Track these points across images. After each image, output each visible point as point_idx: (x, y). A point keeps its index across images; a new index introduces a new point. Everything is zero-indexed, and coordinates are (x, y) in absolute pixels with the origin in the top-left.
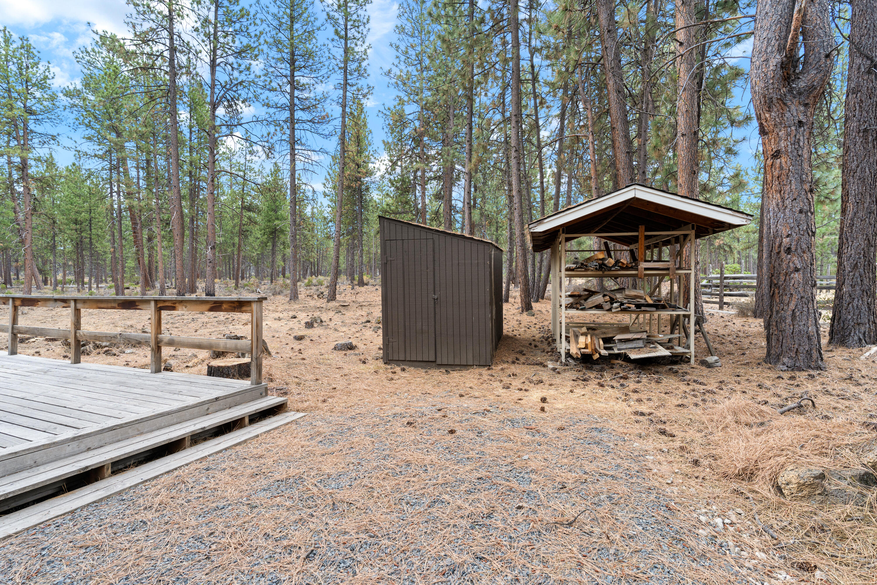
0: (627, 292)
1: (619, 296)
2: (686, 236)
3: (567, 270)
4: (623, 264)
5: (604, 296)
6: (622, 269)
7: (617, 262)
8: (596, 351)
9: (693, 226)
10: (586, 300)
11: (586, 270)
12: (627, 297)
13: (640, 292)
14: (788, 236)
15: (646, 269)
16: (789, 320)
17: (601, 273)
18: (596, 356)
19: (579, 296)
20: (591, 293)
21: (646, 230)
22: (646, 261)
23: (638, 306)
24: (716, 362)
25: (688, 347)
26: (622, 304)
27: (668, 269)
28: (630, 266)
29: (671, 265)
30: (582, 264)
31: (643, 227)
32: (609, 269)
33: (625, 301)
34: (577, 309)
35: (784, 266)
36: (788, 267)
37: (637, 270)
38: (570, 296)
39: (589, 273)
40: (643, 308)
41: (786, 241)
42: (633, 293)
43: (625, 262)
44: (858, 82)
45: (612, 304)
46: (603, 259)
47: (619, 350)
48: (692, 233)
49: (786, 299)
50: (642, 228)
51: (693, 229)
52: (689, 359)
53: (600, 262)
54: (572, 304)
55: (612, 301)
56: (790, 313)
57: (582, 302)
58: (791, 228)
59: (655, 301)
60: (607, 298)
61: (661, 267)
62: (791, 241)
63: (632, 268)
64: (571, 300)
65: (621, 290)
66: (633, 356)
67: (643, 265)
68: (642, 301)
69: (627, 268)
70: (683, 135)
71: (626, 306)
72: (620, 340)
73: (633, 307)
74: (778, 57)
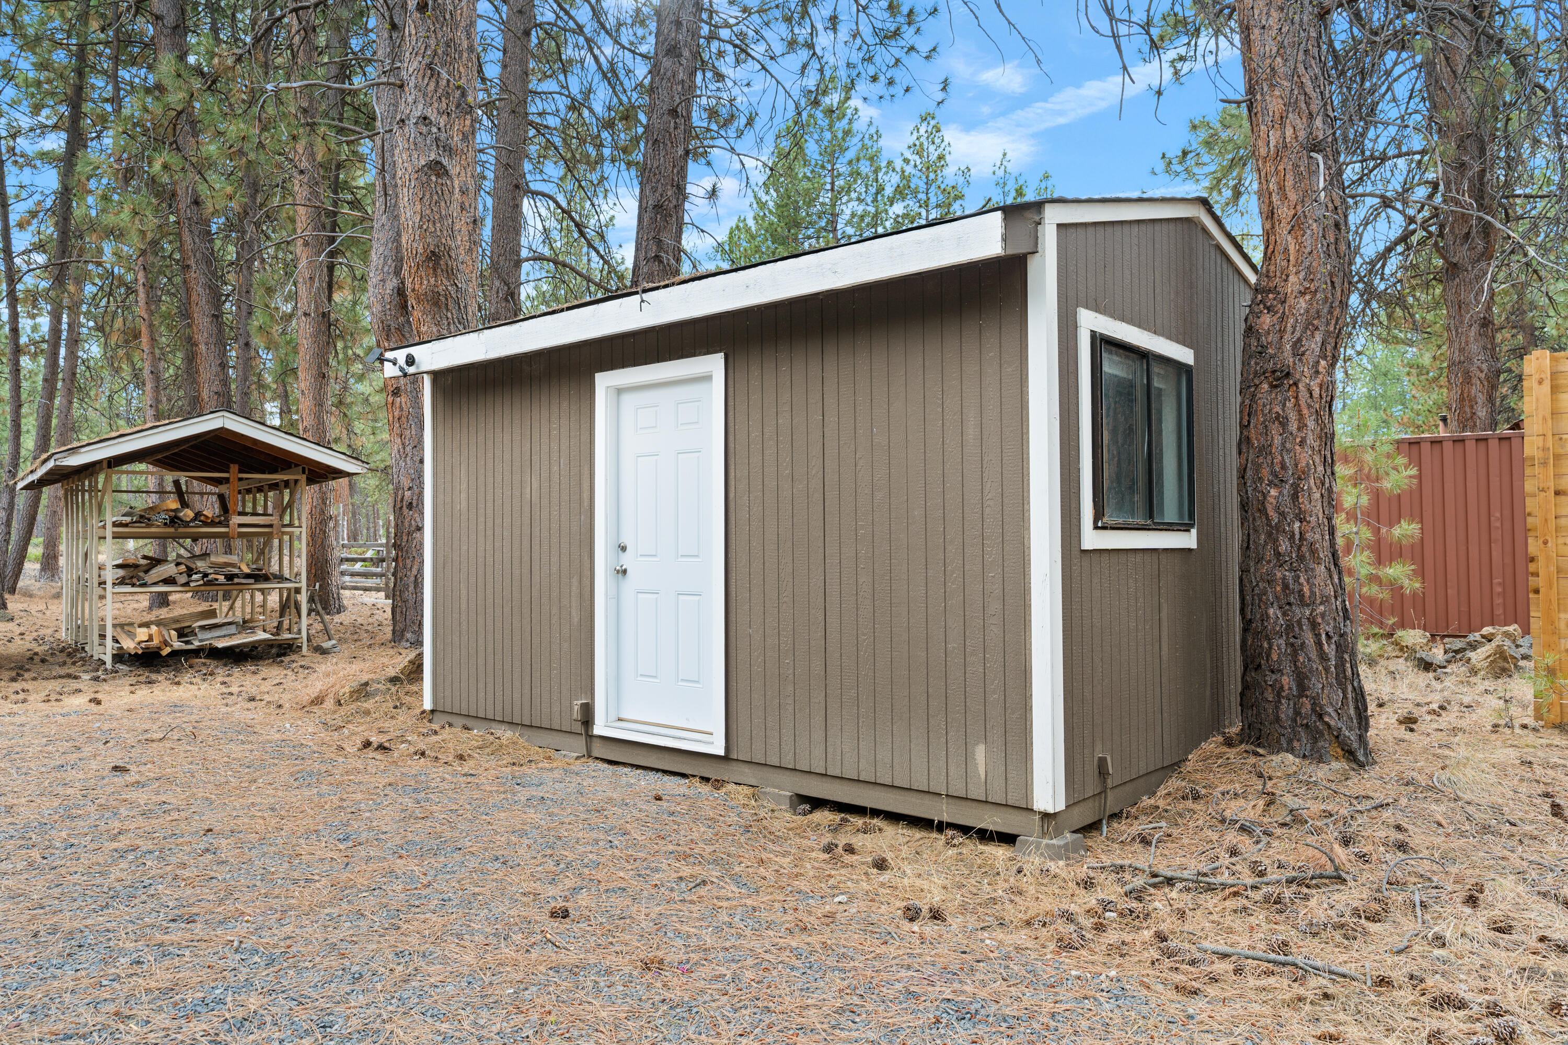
0: (213, 559)
1: (201, 565)
2: (296, 481)
3: (115, 524)
4: (207, 517)
5: (178, 564)
6: (205, 524)
7: (198, 514)
8: (166, 643)
9: (304, 469)
10: (146, 572)
11: (148, 526)
12: (214, 565)
13: (233, 559)
14: (410, 489)
15: (240, 525)
16: (411, 588)
17: (172, 530)
18: (166, 651)
19: (136, 566)
20: (155, 562)
21: (240, 471)
22: (240, 514)
23: (230, 577)
24: (334, 647)
25: (299, 632)
26: (206, 575)
27: (271, 526)
28: (217, 520)
29: (274, 520)
30: (141, 517)
31: (237, 467)
32: (186, 524)
33: (211, 571)
34: (133, 585)
35: (406, 524)
36: (410, 525)
37: (228, 526)
38: (118, 566)
39: (153, 530)
40: (236, 580)
41: (408, 494)
42: (222, 559)
43: (210, 515)
44: (497, 308)
45: (190, 576)
46: (175, 511)
47: (201, 641)
48: (303, 478)
49: (408, 562)
50: (234, 468)
51: (304, 472)
52: (301, 647)
53: (172, 514)
54: (123, 578)
55: (190, 571)
56: (412, 579)
57: (141, 574)
58: (412, 480)
59: (253, 570)
60: (183, 568)
61: (262, 523)
62: (413, 494)
63: (220, 524)
64: (121, 573)
65: (205, 555)
66: (221, 644)
67: (236, 520)
68: (236, 571)
69: (213, 524)
70: (306, 314)
71: (210, 577)
72: (202, 628)
73: (222, 578)
74: (394, 280)
